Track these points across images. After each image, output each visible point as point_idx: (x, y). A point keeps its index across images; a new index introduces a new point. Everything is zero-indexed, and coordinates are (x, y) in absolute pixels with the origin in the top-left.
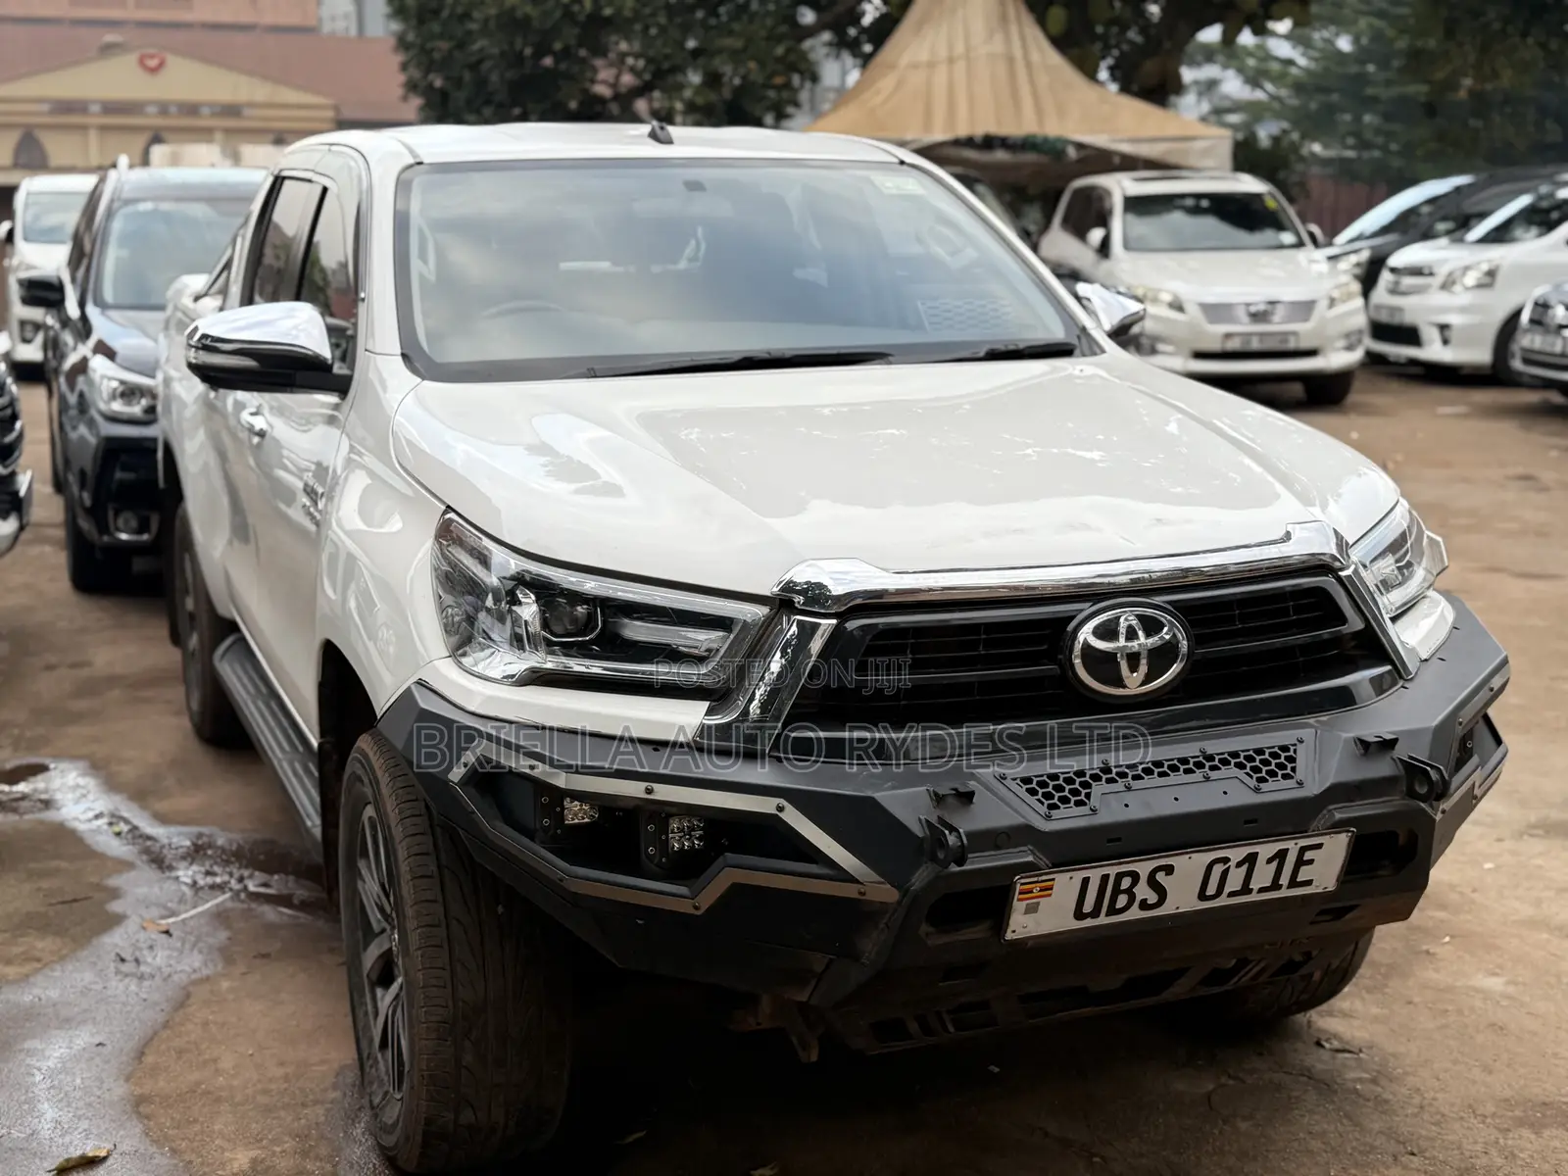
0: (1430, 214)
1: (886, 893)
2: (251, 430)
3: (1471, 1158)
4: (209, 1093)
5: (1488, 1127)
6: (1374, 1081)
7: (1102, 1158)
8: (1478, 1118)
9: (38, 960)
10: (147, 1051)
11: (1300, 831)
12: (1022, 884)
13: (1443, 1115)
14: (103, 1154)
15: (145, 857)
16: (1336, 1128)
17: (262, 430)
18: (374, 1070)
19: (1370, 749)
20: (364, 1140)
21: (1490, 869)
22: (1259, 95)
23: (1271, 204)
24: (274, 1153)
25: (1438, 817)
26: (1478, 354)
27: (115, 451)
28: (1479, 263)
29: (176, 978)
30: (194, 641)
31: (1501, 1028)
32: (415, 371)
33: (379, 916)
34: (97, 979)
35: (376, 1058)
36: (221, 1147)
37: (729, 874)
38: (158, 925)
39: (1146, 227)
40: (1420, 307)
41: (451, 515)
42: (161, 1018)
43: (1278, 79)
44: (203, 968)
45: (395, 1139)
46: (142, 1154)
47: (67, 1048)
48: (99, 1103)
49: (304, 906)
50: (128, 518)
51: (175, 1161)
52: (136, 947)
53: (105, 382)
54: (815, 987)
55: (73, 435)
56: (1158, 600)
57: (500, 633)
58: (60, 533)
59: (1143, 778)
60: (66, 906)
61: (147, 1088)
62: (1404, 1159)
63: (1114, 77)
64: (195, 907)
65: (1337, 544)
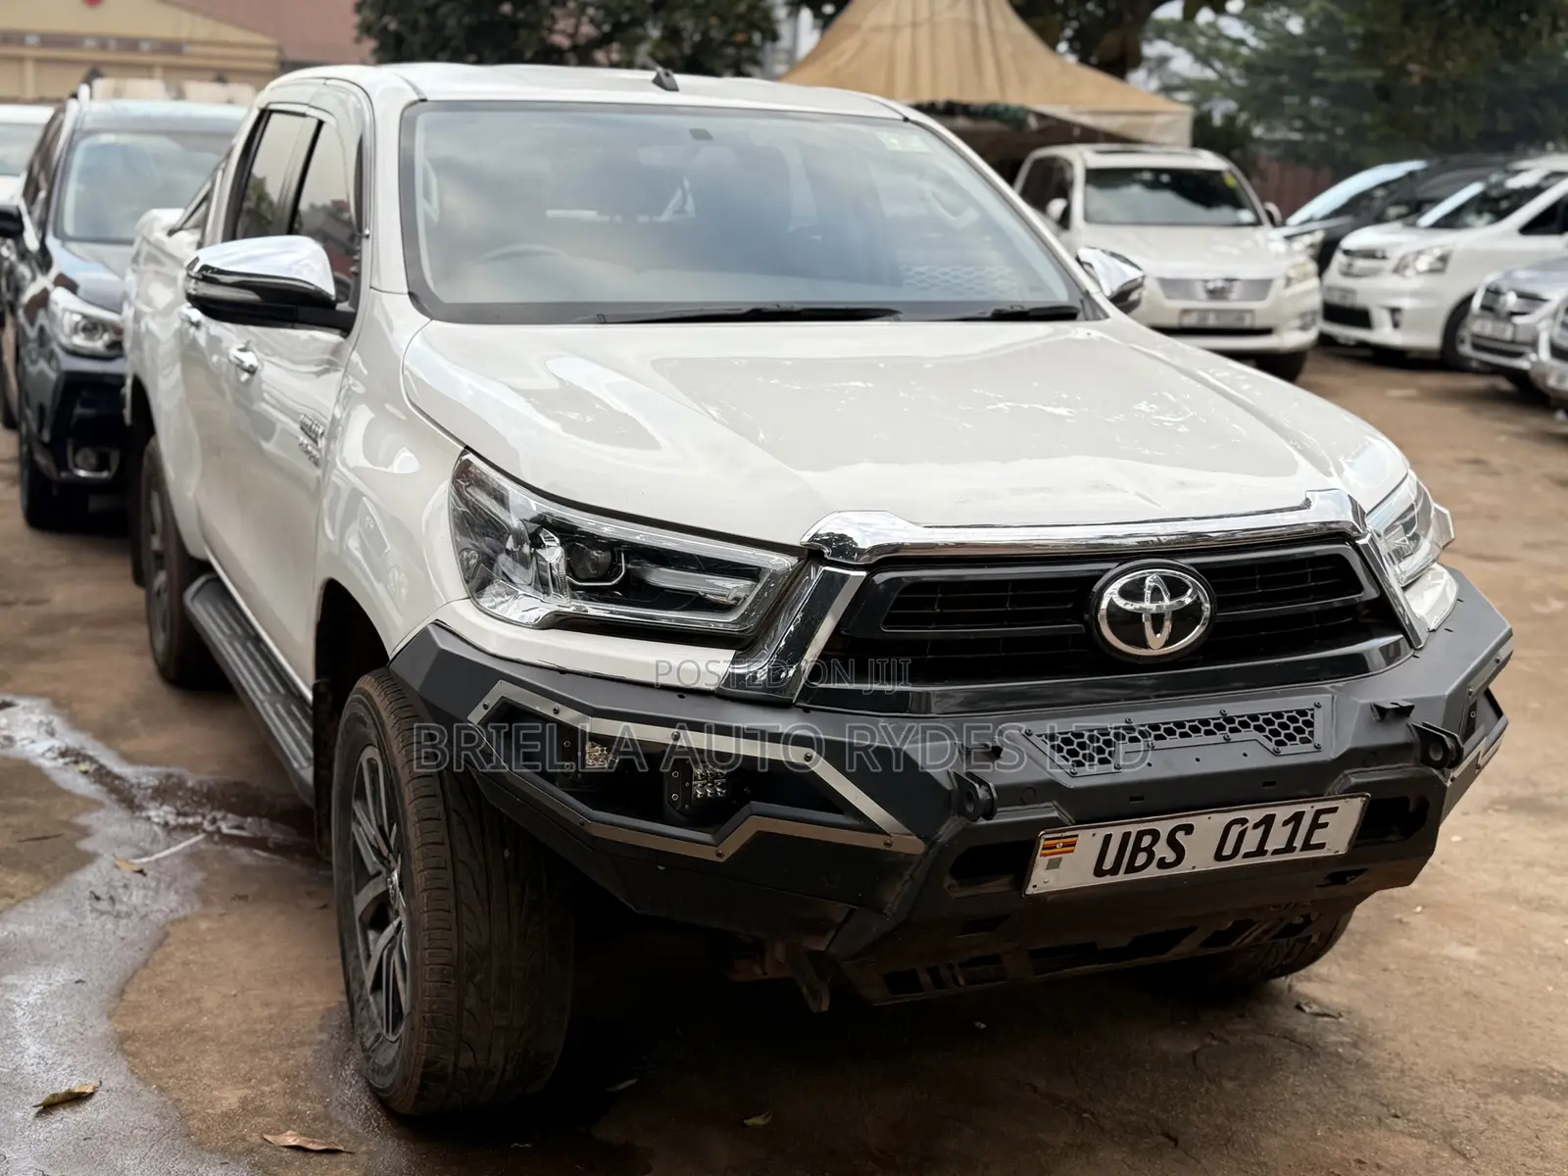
0: (1384, 198)
1: (912, 845)
2: (240, 365)
3: (1454, 1121)
4: (193, 1032)
5: (1468, 1092)
6: (1355, 1045)
7: (1092, 1114)
8: (1459, 1083)
9: (12, 897)
10: (128, 989)
11: (1316, 794)
12: (1046, 839)
13: (1424, 1080)
14: (89, 1090)
15: (114, 797)
16: (1321, 1089)
17: (251, 366)
18: (364, 1012)
19: (1386, 715)
20: (354, 1082)
21: (1456, 843)
22: (1209, 74)
23: (1230, 181)
24: (263, 1094)
25: (1449, 784)
26: (1427, 338)
27: (75, 386)
28: (1431, 248)
29: (152, 917)
30: (161, 578)
31: (1476, 996)
32: (422, 310)
33: (374, 859)
34: (73, 917)
35: (368, 1000)
36: (209, 1086)
37: (757, 821)
38: (133, 864)
39: (1106, 200)
40: (1371, 290)
41: (470, 456)
42: (140, 957)
43: (1231, 58)
44: (180, 909)
45: (391, 1081)
46: (129, 1091)
47: (46, 984)
48: (82, 1039)
49: (278, 849)
50: (88, 455)
51: (163, 1099)
52: (110, 884)
53: (67, 315)
54: (834, 937)
55: (32, 370)
56: (1183, 562)
57: (522, 577)
58: (14, 469)
59: (1165, 738)
60: (37, 842)
61: (132, 1025)
62: (1390, 1121)
63: (1072, 50)
64: (168, 848)
65: (1353, 511)
